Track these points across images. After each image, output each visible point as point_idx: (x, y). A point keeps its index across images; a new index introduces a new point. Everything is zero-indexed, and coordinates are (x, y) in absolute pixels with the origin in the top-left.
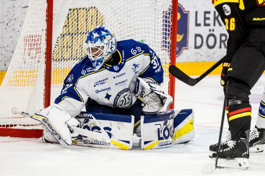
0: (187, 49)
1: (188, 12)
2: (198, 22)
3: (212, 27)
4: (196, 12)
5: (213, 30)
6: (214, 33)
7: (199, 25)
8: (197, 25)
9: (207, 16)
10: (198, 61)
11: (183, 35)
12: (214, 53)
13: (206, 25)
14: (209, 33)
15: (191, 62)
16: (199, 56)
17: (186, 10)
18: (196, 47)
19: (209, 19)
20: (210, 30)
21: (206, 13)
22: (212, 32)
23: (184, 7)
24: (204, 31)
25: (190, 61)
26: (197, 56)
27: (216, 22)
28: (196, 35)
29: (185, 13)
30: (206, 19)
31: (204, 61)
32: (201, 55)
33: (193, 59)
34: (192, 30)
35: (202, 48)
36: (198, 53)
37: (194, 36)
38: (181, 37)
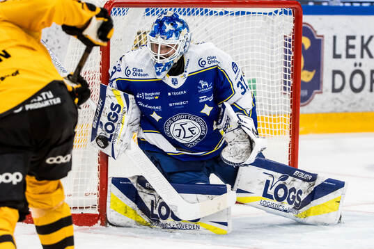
0: (321, 93)
1: (322, 36)
2: (338, 52)
3: (358, 60)
4: (335, 38)
5: (360, 65)
6: (362, 68)
7: (339, 57)
8: (336, 56)
9: (351, 42)
10: (338, 111)
11: (314, 71)
12: (361, 100)
13: (349, 56)
14: (353, 68)
15: (327, 113)
16: (339, 104)
17: (319, 34)
18: (334, 90)
19: (353, 47)
20: (355, 65)
21: (349, 38)
22: (358, 68)
23: (316, 29)
24: (347, 66)
25: (324, 111)
26: (335, 103)
27: (365, 52)
28: (335, 72)
29: (317, 38)
30: (349, 47)
31: (346, 112)
32: (342, 102)
33: (329, 107)
34: (329, 64)
35: (343, 92)
36: (337, 99)
37: (331, 73)
38: (312, 74)
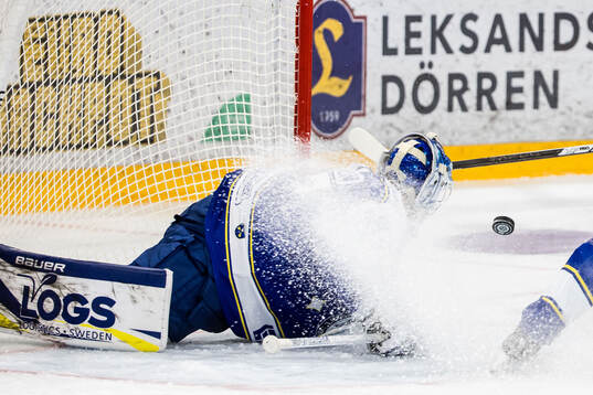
0: (364, 115)
1: (365, 18)
2: (391, 45)
3: (426, 56)
4: (385, 20)
5: (430, 65)
6: (433, 71)
7: (394, 52)
8: (389, 51)
9: (414, 27)
11: (350, 79)
12: (433, 125)
13: (410, 51)
14: (419, 72)
16: (394, 133)
17: (357, 13)
18: (386, 110)
19: (418, 35)
20: (422, 65)
21: (410, 19)
22: (426, 70)
23: (352, 6)
24: (407, 68)
26: (388, 132)
27: (438, 42)
28: (386, 79)
29: (354, 20)
30: (410, 35)
32: (400, 130)
34: (376, 65)
35: (402, 112)
36: (391, 125)
37: (379, 81)
38: (346, 84)
